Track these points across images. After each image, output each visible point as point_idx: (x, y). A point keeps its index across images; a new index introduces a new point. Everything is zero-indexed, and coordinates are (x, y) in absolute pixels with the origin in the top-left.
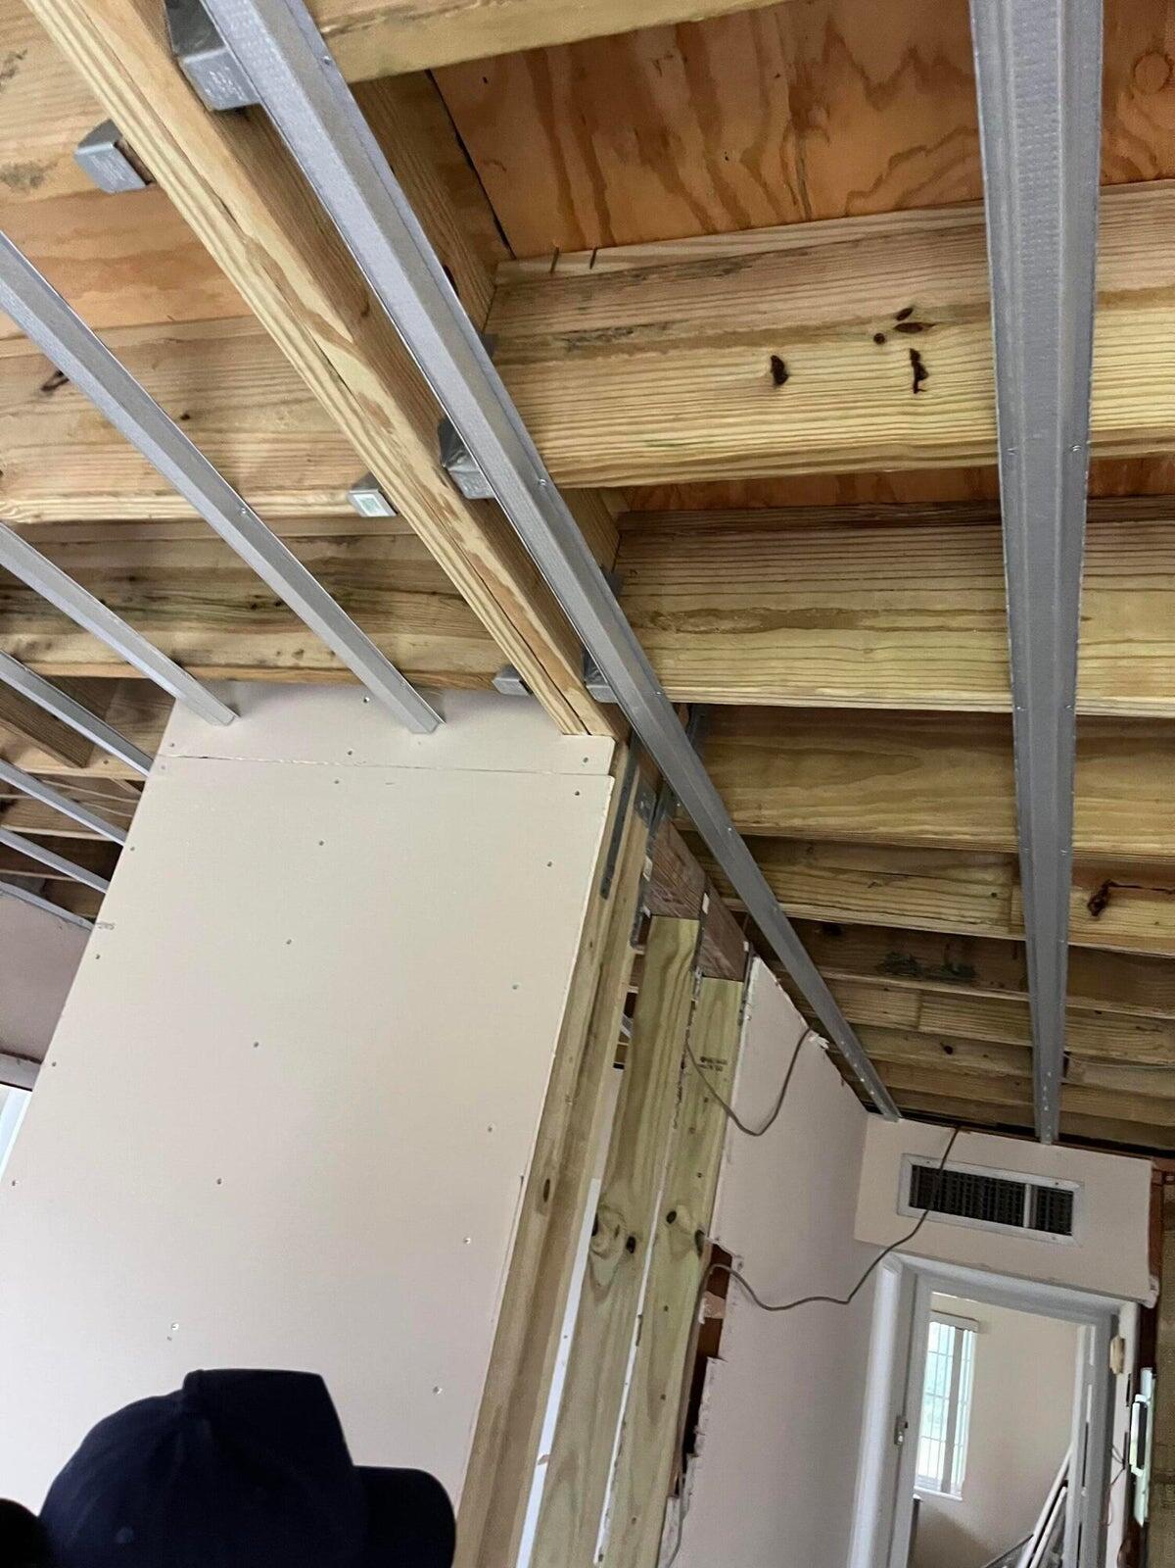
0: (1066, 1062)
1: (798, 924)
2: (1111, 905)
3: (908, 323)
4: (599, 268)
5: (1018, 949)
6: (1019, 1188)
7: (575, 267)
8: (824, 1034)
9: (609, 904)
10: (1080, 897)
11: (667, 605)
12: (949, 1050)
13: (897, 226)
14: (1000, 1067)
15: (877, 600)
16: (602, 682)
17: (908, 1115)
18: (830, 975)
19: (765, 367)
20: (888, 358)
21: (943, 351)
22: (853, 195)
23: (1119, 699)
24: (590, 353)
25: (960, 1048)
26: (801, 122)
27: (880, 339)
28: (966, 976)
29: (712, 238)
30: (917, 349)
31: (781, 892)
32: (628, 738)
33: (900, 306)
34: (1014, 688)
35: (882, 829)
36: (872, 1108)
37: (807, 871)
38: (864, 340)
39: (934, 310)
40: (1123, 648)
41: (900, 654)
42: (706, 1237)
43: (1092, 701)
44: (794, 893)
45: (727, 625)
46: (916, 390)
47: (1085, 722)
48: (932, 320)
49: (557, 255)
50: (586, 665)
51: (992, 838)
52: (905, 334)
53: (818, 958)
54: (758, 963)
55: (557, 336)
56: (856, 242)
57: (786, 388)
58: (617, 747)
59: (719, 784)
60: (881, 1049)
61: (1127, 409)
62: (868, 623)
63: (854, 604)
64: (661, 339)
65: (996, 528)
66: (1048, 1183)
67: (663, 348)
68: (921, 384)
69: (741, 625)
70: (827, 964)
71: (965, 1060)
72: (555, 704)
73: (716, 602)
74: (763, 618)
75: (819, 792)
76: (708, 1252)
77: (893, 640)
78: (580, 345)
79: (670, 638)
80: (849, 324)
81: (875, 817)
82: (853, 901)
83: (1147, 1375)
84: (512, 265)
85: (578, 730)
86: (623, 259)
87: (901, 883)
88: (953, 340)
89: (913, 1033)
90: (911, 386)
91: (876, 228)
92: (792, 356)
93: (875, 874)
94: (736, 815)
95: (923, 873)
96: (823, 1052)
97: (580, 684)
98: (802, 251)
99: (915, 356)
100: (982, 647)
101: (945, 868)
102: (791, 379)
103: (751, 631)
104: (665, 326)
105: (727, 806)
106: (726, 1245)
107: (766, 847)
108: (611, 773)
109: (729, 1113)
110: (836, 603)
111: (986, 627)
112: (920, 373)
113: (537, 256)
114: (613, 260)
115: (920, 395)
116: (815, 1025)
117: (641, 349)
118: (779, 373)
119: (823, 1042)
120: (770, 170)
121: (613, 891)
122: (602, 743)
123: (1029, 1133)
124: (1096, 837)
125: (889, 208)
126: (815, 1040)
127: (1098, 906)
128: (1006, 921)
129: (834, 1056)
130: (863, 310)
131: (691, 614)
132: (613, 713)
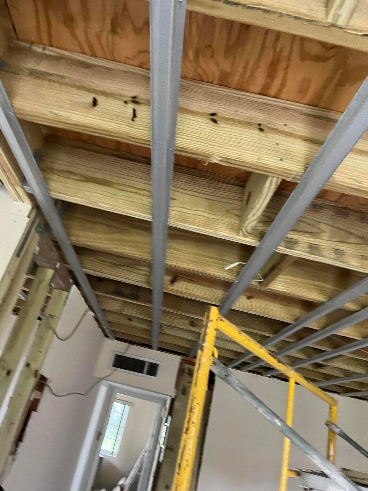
0: (161, 326)
1: (89, 277)
2: (176, 282)
3: (135, 100)
4: (46, 52)
5: (150, 291)
6: (143, 362)
7: (38, 49)
8: (93, 311)
9: (19, 260)
10: (168, 278)
11: (56, 166)
12: (130, 320)
13: (139, 72)
14: (144, 326)
15: (121, 180)
16: (28, 186)
17: (118, 339)
18: (98, 293)
19: (91, 100)
20: (127, 109)
21: (142, 111)
22: (127, 58)
23: (180, 223)
24: (37, 77)
25: (134, 319)
26: (114, 30)
27: (126, 102)
28: (136, 298)
29: (83, 55)
30: (135, 108)
31: (84, 265)
32: (36, 206)
33: (134, 94)
34: (153, 215)
35: (115, 250)
36: (107, 336)
37: (93, 260)
38: (121, 101)
39: (143, 99)
40: (183, 210)
41: (124, 198)
42: (38, 372)
43: (173, 222)
44: (87, 266)
45: (74, 177)
46: (133, 120)
47: (171, 228)
48: (141, 101)
49: (32, 43)
50: (23, 180)
51: (145, 257)
52: (133, 104)
53: (94, 287)
54: (74, 287)
55: (27, 69)
56: (125, 72)
57: (96, 108)
58: (32, 209)
59: (67, 228)
60: (111, 318)
61: (186, 143)
62: (117, 187)
63: (113, 180)
64: (60, 81)
65: (149, 166)
66: (152, 361)
67: (60, 84)
68: (135, 119)
69: (78, 178)
70: (97, 290)
71: (135, 324)
72: (12, 189)
73: (73, 170)
74: (85, 177)
75: (99, 236)
76: (38, 377)
77: (123, 193)
78: (34, 74)
79: (55, 177)
80: (118, 95)
81: (113, 246)
82: (105, 271)
83: (170, 418)
84: (16, 42)
85: (19, 200)
86: (53, 51)
87: (121, 268)
88: (145, 109)
89: (119, 314)
90: (131, 119)
91: (131, 70)
92: (100, 99)
93: (114, 264)
94: (72, 238)
95: (128, 265)
96: (93, 318)
97: (21, 185)
98: (108, 69)
99: (134, 111)
100: (147, 201)
101: (133, 264)
102: (98, 106)
103: (81, 181)
104: (62, 77)
105: (68, 234)
106: (46, 375)
107: (80, 250)
108: (28, 217)
109: (55, 333)
110: (109, 178)
111: (149, 195)
112: (135, 116)
113: (26, 41)
114: (51, 51)
115: (134, 122)
116: (91, 308)
117: (54, 82)
118: (95, 103)
119: (93, 314)
120: (104, 41)
121: (22, 255)
122: (27, 206)
123: (150, 347)
124: (172, 261)
125: (136, 66)
126: (91, 313)
127: (173, 282)
128: (148, 283)
129: (96, 319)
130: (123, 93)
131: (64, 171)
132: (32, 197)
